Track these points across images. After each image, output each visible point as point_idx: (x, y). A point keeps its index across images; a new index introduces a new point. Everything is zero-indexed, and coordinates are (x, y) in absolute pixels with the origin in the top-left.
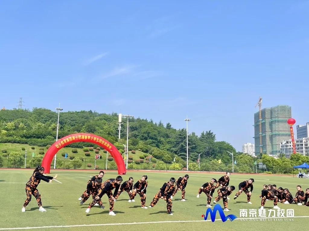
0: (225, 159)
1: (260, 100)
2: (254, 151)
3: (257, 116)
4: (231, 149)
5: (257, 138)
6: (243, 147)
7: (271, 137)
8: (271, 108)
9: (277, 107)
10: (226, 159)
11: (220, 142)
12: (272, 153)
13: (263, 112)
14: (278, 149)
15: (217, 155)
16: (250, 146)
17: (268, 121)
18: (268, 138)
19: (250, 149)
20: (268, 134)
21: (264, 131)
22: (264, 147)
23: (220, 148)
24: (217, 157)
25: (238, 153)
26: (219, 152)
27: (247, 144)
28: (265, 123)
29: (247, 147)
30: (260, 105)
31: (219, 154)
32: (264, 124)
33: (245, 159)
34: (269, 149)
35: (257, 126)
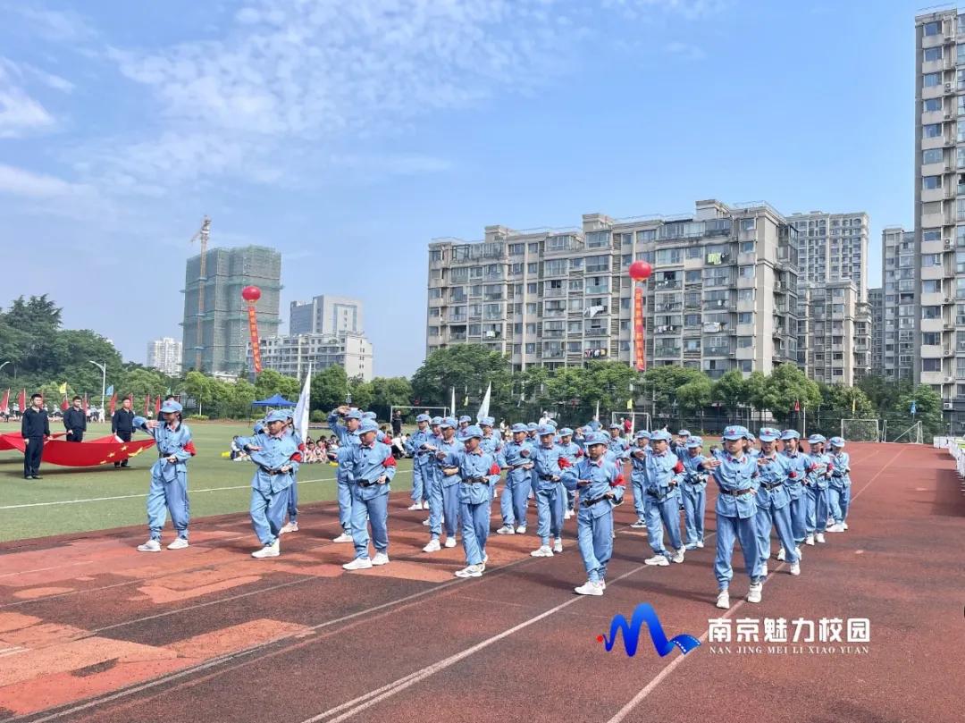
0: (84, 382)
1: (207, 223)
2: (180, 360)
3: (193, 267)
4: (104, 352)
5: (189, 326)
6: (151, 348)
7: (226, 324)
8: (233, 251)
9: (248, 250)
10: (90, 380)
11: (74, 332)
12: (225, 367)
13: (212, 258)
14: (241, 359)
15: (63, 370)
16: (170, 346)
17: (220, 281)
18: (217, 327)
19: (171, 360)
20: (218, 317)
21: (209, 310)
22: (207, 349)
23: (75, 350)
24: (62, 375)
25: (127, 365)
26: (69, 362)
27: (162, 340)
28: (213, 287)
29: (162, 348)
30: (204, 238)
31: (69, 368)
32: (210, 290)
33: (144, 382)
34: (218, 356)
35: (190, 294)
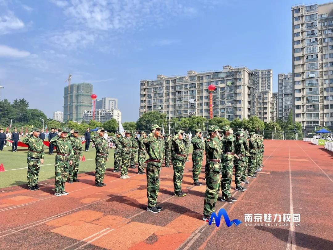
0: (36, 124)
1: (70, 76)
2: (63, 117)
3: (66, 89)
4: (42, 115)
5: (65, 107)
6: (54, 114)
7: (77, 107)
8: (78, 84)
9: (83, 84)
10: (38, 124)
11: (33, 109)
12: (77, 120)
13: (72, 87)
14: (81, 117)
15: (30, 121)
16: (59, 114)
17: (75, 94)
18: (74, 108)
19: (59, 117)
20: (75, 104)
21: (72, 103)
22: (71, 114)
23: (33, 115)
24: (29, 123)
25: (49, 119)
26: (31, 119)
27: (57, 112)
28: (72, 96)
29: (57, 114)
30: (69, 81)
31: (31, 120)
32: (71, 96)
33: (55, 124)
34: (74, 116)
35: (66, 98)
